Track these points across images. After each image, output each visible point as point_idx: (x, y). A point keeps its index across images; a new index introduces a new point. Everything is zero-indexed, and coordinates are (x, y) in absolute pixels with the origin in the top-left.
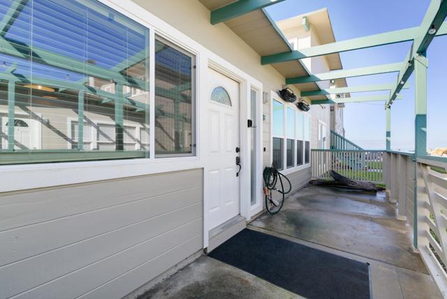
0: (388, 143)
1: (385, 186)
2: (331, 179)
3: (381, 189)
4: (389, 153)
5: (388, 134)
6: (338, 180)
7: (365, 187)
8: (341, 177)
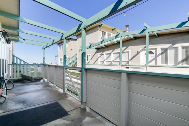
0: (44, 61)
1: (43, 77)
2: (21, 78)
3: (42, 78)
4: (45, 65)
5: (44, 58)
6: (24, 78)
7: (37, 78)
8: (26, 76)
